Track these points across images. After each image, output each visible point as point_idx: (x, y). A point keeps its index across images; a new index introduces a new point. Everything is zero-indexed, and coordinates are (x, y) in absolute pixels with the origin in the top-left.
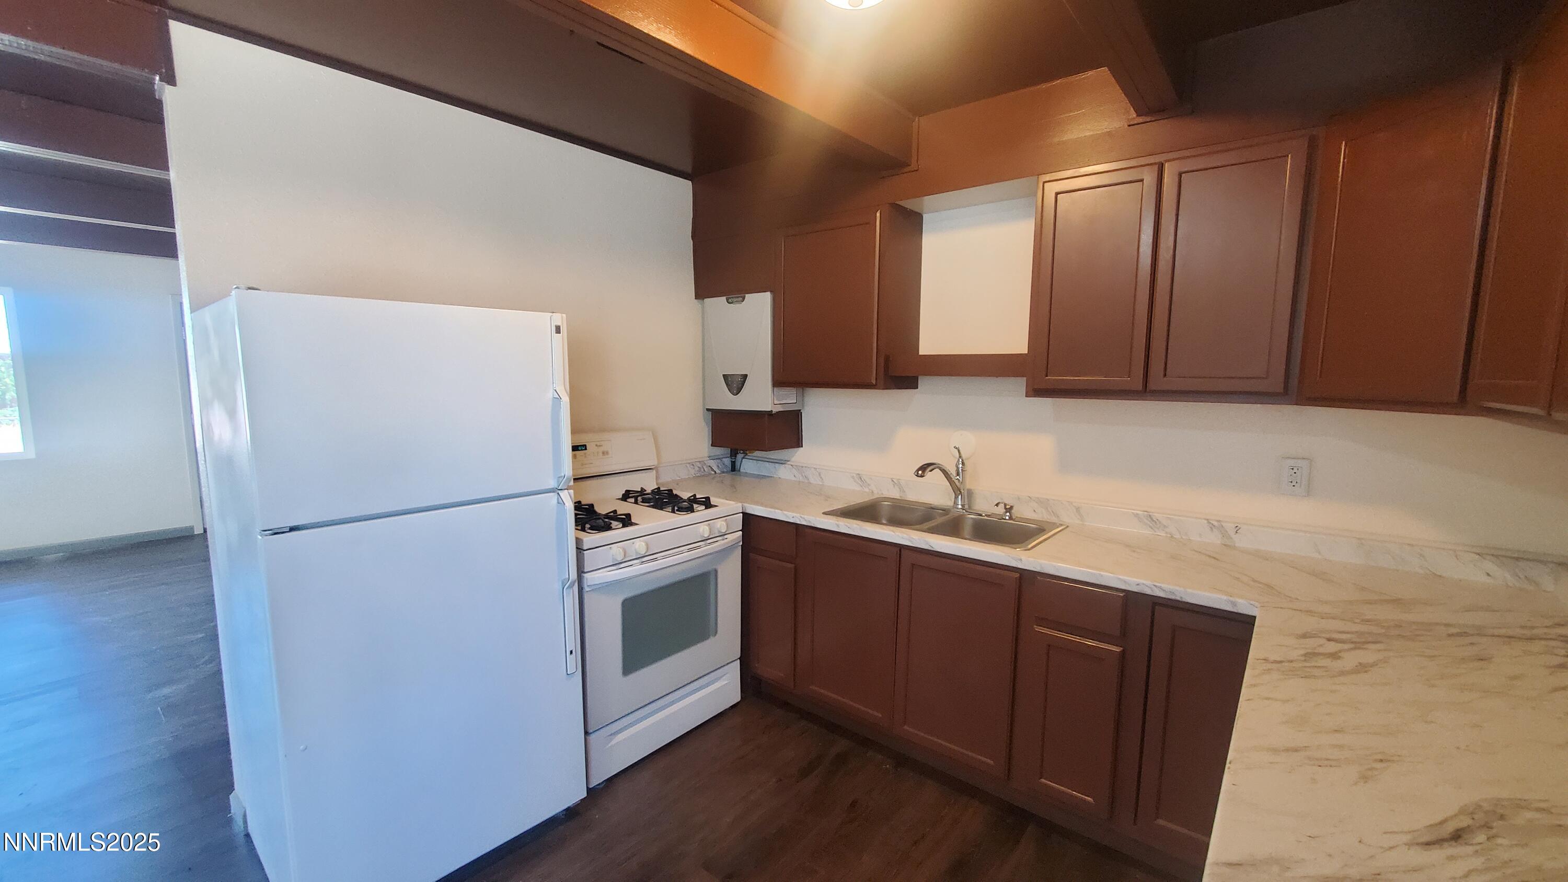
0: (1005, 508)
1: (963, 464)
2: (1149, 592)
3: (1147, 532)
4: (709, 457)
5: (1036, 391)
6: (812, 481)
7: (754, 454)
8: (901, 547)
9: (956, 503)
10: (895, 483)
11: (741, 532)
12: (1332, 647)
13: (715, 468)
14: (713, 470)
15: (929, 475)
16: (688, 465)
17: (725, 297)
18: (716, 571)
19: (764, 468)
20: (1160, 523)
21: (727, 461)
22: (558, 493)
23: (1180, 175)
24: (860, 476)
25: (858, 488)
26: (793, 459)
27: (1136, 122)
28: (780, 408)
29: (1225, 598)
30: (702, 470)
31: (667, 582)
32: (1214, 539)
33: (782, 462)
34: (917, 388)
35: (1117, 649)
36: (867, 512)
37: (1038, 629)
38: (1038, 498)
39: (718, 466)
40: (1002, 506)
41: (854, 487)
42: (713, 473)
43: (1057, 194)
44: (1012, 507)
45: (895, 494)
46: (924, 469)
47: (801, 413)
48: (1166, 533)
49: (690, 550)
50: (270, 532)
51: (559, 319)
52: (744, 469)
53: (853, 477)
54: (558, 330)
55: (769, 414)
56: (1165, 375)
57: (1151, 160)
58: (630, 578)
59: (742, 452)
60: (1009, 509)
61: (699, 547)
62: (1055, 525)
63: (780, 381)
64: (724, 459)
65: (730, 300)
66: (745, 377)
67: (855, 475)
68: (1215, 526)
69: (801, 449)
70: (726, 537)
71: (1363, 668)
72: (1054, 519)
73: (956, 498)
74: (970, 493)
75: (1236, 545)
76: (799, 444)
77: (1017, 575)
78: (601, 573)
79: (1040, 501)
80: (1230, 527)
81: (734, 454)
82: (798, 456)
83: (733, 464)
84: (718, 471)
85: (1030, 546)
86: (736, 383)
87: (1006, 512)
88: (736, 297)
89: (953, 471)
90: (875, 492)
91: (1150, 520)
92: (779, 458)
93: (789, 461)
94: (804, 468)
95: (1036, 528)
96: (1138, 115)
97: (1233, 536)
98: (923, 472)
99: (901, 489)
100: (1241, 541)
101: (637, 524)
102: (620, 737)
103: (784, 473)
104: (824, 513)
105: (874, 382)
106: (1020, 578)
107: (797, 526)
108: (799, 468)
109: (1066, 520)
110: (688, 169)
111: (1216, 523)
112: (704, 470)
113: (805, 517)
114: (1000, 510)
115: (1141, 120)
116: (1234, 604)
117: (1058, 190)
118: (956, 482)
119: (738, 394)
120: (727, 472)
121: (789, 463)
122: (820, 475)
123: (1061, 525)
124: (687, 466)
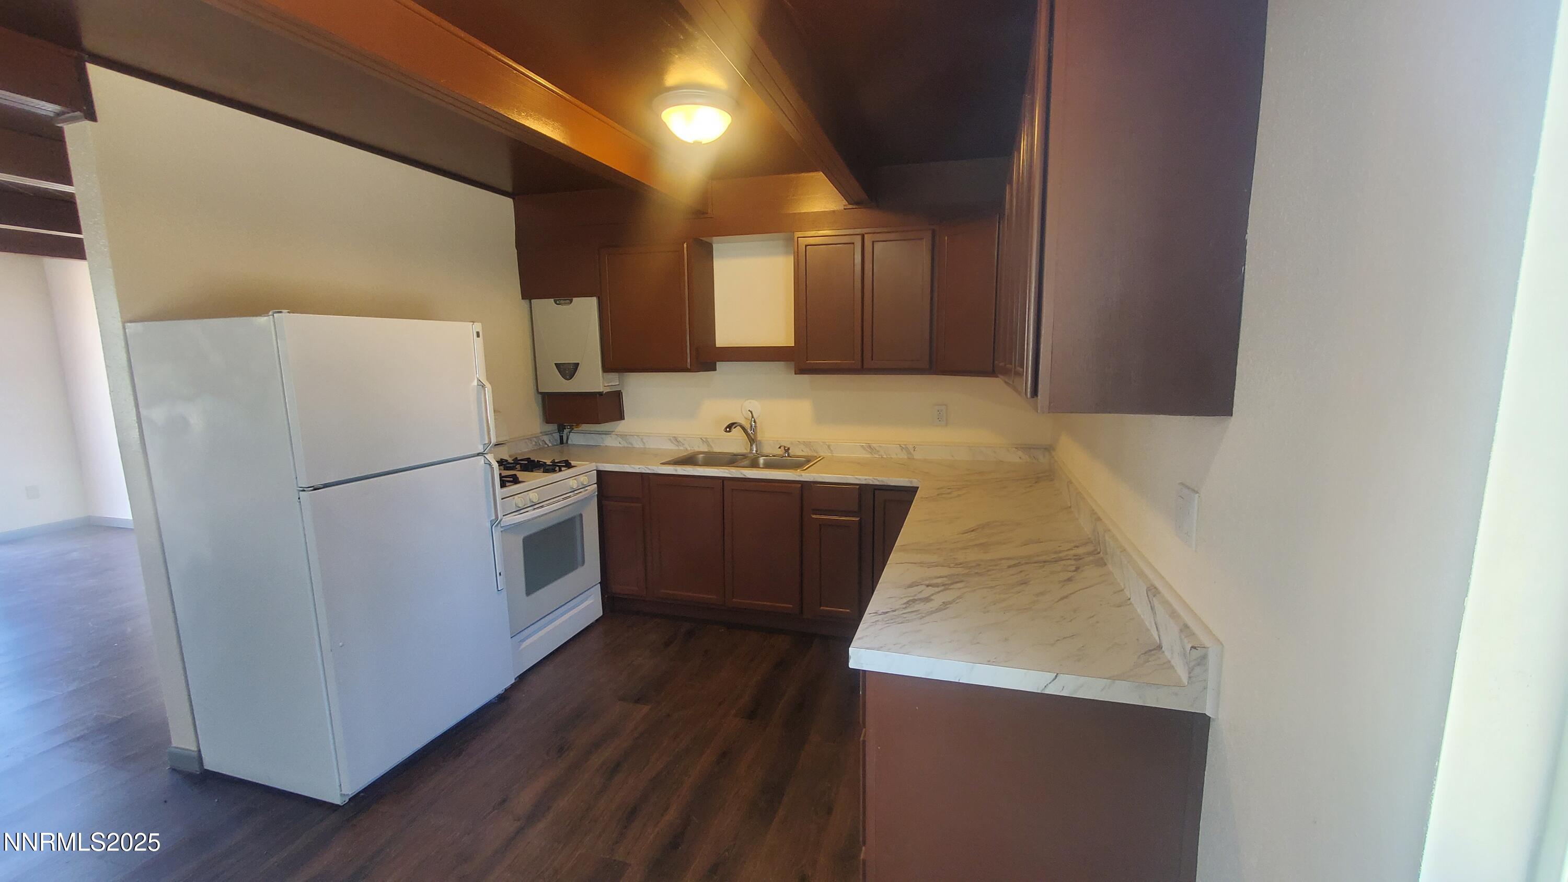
0: (785, 450)
1: (755, 422)
2: (871, 483)
3: (869, 456)
4: (541, 433)
5: (801, 370)
6: (636, 446)
7: (580, 429)
8: (723, 479)
9: (751, 450)
10: (705, 441)
11: (596, 485)
12: (950, 491)
13: (547, 442)
14: (546, 444)
15: (734, 430)
16: (527, 440)
17: (553, 299)
18: (581, 515)
19: (591, 440)
20: (876, 449)
21: (557, 436)
22: (485, 456)
23: (873, 242)
24: (676, 439)
25: (675, 448)
26: (616, 430)
27: (848, 208)
28: (609, 390)
29: (907, 479)
30: (538, 444)
31: (555, 522)
32: (903, 456)
33: (607, 433)
34: (716, 370)
35: (857, 519)
36: (689, 460)
37: (814, 516)
38: (804, 442)
39: (550, 440)
40: (782, 448)
41: (671, 447)
42: (546, 446)
43: (806, 246)
44: (789, 449)
45: (705, 449)
46: (730, 427)
47: (622, 393)
48: (879, 455)
49: (564, 499)
50: (312, 488)
51: (478, 327)
52: (572, 441)
53: (670, 440)
54: (478, 335)
55: (601, 394)
56: (872, 360)
57: (858, 231)
58: (529, 520)
59: (569, 427)
60: (787, 450)
61: (569, 497)
62: (816, 457)
63: (607, 368)
64: (554, 434)
65: (558, 302)
66: (577, 365)
67: (671, 438)
68: (904, 448)
69: (623, 421)
70: (586, 488)
71: (959, 496)
72: (815, 455)
73: (751, 445)
74: (760, 442)
75: (915, 457)
76: (621, 418)
77: (800, 485)
78: (508, 517)
79: (804, 443)
80: (911, 447)
81: (561, 429)
82: (621, 427)
83: (561, 438)
84: (550, 445)
85: (805, 468)
86: (568, 370)
87: (785, 453)
88: (563, 300)
89: (748, 427)
90: (689, 449)
91: (870, 448)
92: (605, 430)
93: (612, 432)
94: (628, 437)
95: (804, 461)
96: (849, 204)
97: (912, 452)
98: (730, 429)
99: (709, 445)
100: (918, 455)
101: (524, 482)
102: (525, 644)
103: (610, 442)
104: (661, 464)
105: (689, 367)
106: (802, 486)
107: (642, 474)
108: (623, 436)
109: (822, 454)
110: (510, 189)
111: (904, 446)
112: (540, 444)
113: (649, 467)
114: (780, 452)
115: (850, 207)
116: (911, 482)
117: (807, 243)
118: (751, 435)
119: (570, 379)
120: (557, 445)
121: (614, 433)
122: (642, 439)
123: (820, 457)
124: (526, 442)
